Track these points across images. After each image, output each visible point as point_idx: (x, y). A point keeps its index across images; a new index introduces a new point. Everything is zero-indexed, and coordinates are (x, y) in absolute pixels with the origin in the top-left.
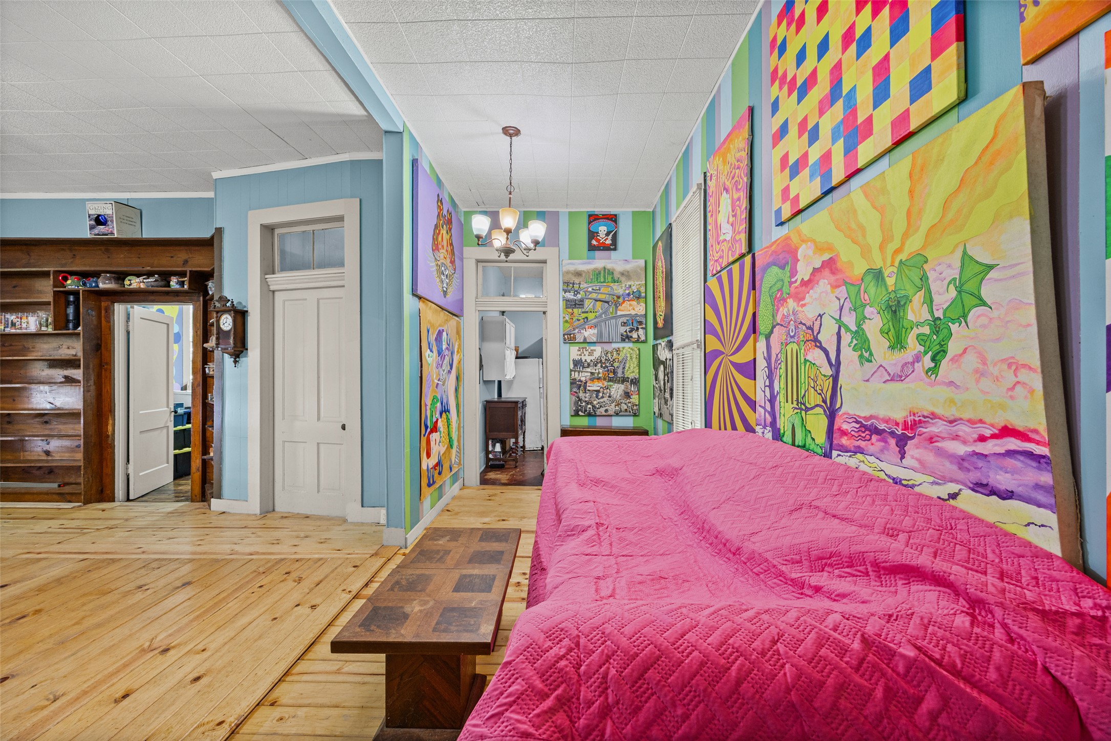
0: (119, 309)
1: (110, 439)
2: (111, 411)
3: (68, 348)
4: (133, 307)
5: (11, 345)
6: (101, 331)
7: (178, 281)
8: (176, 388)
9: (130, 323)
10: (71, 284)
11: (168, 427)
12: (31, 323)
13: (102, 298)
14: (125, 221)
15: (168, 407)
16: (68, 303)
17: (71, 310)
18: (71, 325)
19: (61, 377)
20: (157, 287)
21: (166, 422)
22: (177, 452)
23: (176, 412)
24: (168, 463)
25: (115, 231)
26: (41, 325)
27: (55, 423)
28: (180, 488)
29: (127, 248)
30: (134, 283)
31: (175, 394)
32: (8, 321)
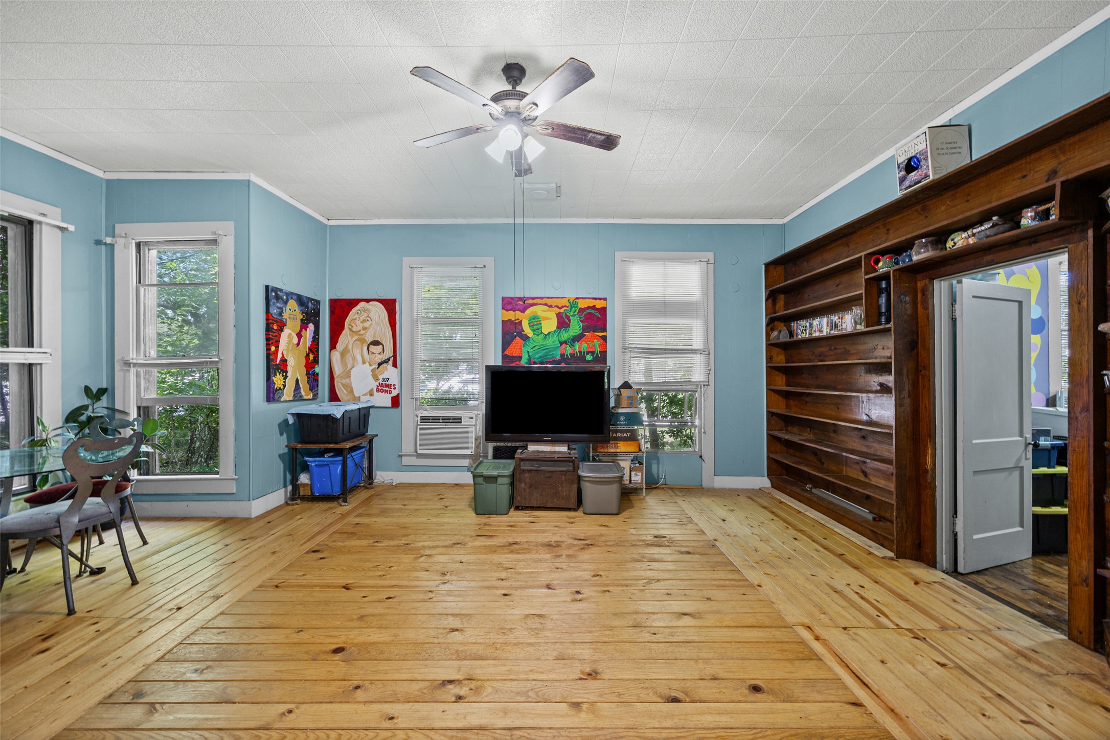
0: (941, 287)
1: (929, 475)
2: (930, 436)
3: (883, 349)
4: (960, 282)
5: (835, 349)
6: (917, 323)
7: (1037, 214)
8: (1037, 402)
9: (957, 307)
10: (883, 266)
11: (1022, 468)
12: (848, 322)
13: (919, 276)
14: (946, 151)
15: (1021, 434)
16: (880, 291)
17: (883, 300)
18: (883, 319)
19: (876, 384)
20: (995, 235)
21: (1019, 460)
22: (1039, 510)
23: (1036, 446)
24: (1022, 525)
25: (930, 172)
26: (856, 322)
27: (872, 440)
28: (1045, 580)
29: (951, 193)
30: (959, 241)
31: (1035, 412)
32: (832, 323)
